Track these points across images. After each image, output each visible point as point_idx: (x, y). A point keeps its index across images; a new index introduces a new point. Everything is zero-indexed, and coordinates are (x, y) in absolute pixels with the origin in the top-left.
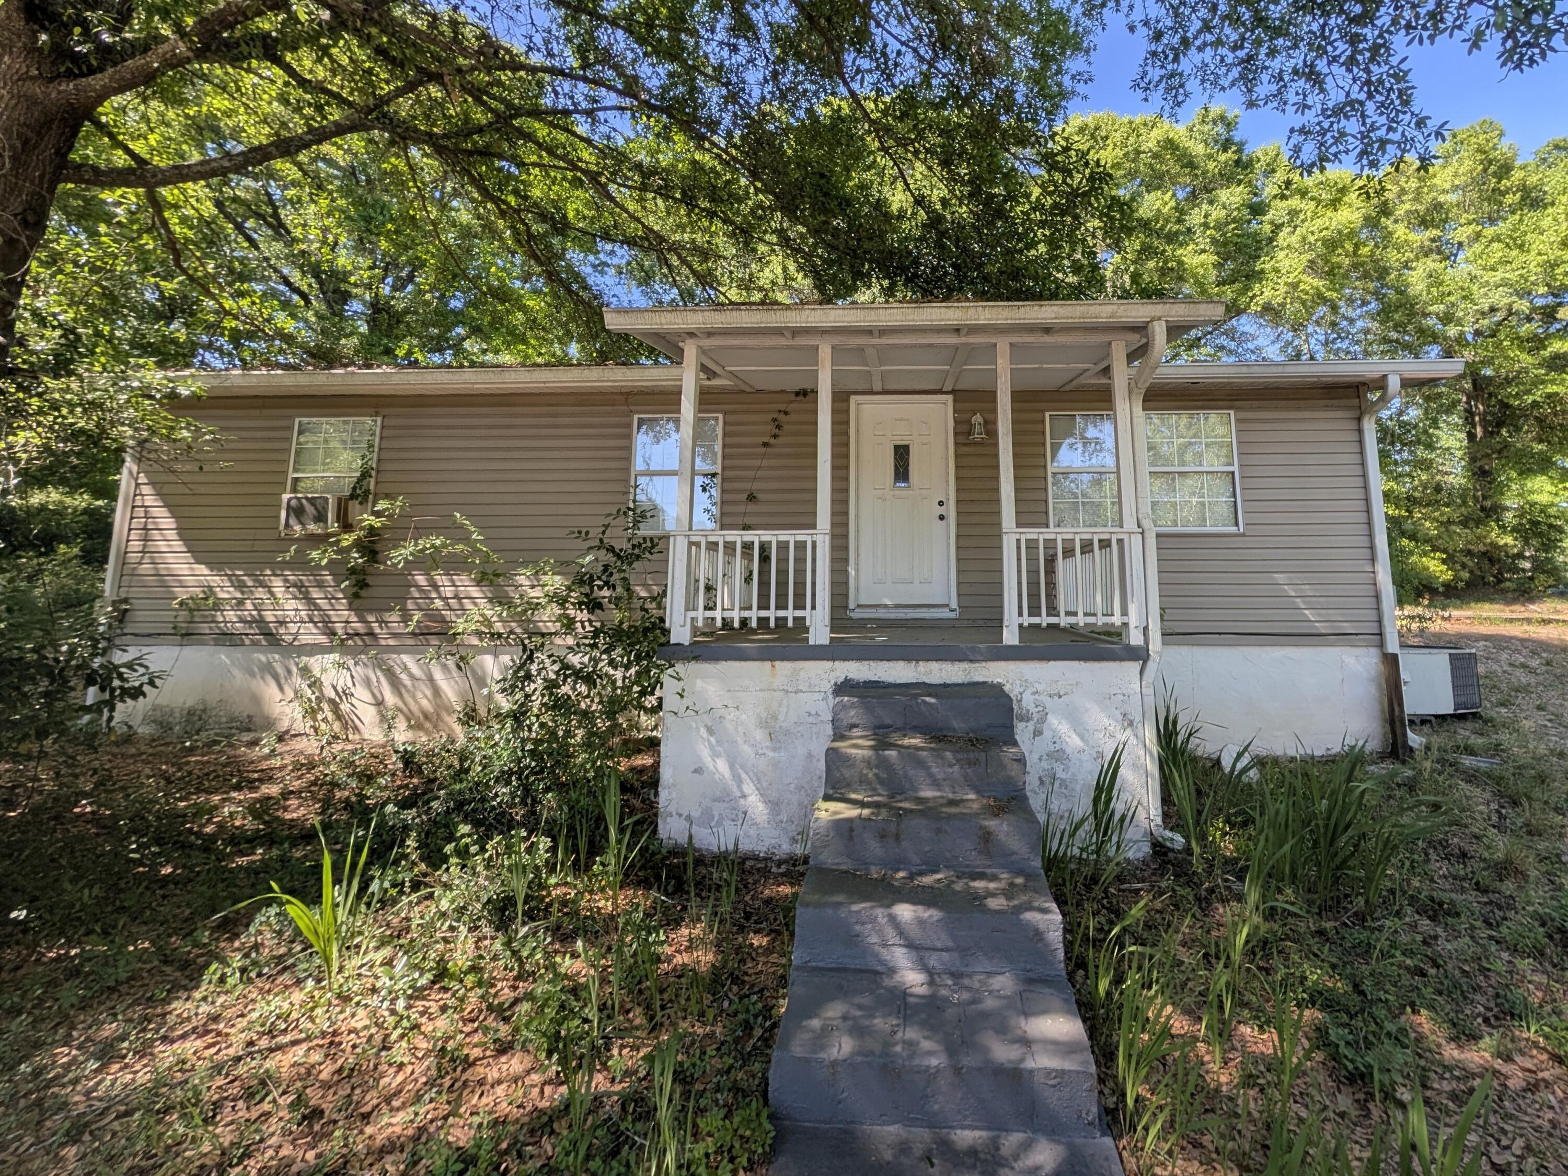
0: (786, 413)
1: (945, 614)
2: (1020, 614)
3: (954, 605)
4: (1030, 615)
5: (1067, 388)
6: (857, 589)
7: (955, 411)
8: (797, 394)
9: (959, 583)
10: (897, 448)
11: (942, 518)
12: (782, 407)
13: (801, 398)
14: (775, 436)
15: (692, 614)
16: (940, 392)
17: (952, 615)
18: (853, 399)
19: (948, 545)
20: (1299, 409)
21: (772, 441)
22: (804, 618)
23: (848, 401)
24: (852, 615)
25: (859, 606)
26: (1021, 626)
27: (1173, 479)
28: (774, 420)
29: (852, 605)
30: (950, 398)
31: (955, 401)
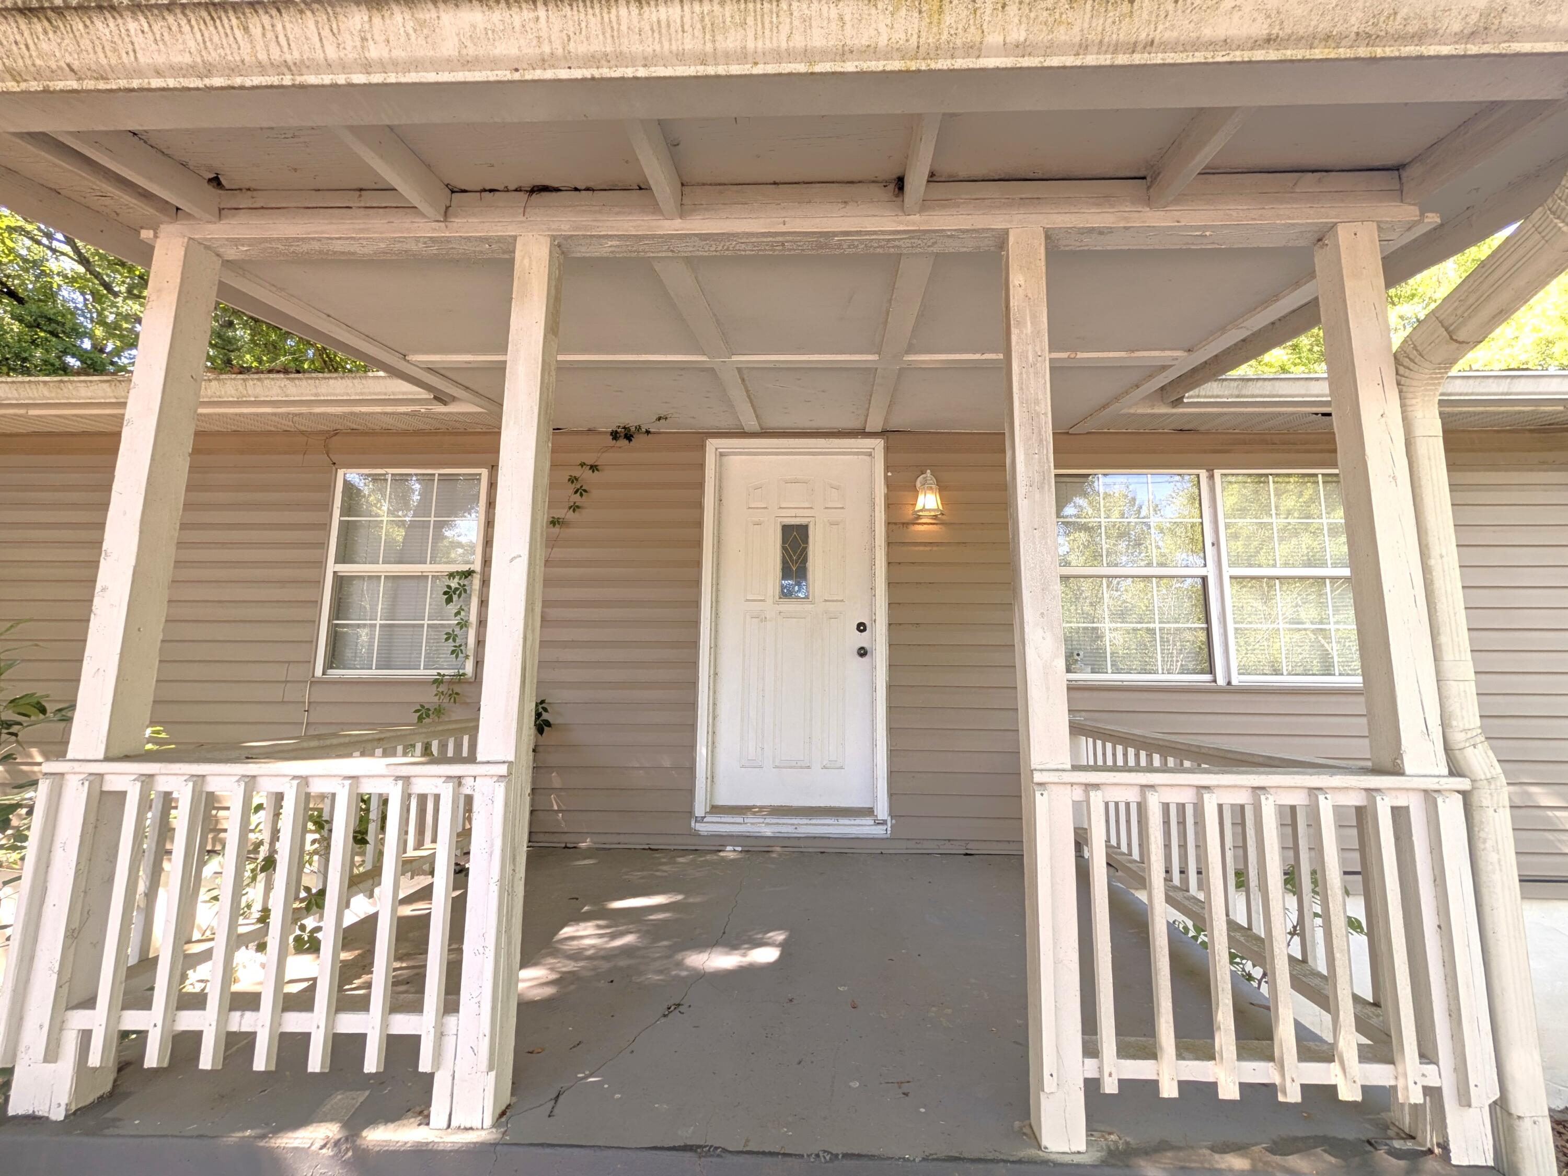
0: (594, 468)
1: (863, 828)
2: (1091, 1050)
3: (882, 811)
4: (1124, 1052)
5: (1088, 427)
6: (712, 778)
7: (887, 468)
8: (615, 435)
9: (891, 773)
10: (787, 530)
11: (862, 652)
12: (590, 459)
13: (623, 442)
14: (575, 508)
15: (79, 1019)
16: (863, 433)
17: (879, 831)
18: (713, 445)
19: (873, 701)
20: (1494, 467)
21: (570, 515)
22: (413, 1042)
23: (702, 448)
24: (702, 828)
25: (716, 809)
26: (1092, 1086)
27: (1271, 587)
28: (573, 480)
29: (699, 810)
30: (878, 444)
31: (887, 449)
